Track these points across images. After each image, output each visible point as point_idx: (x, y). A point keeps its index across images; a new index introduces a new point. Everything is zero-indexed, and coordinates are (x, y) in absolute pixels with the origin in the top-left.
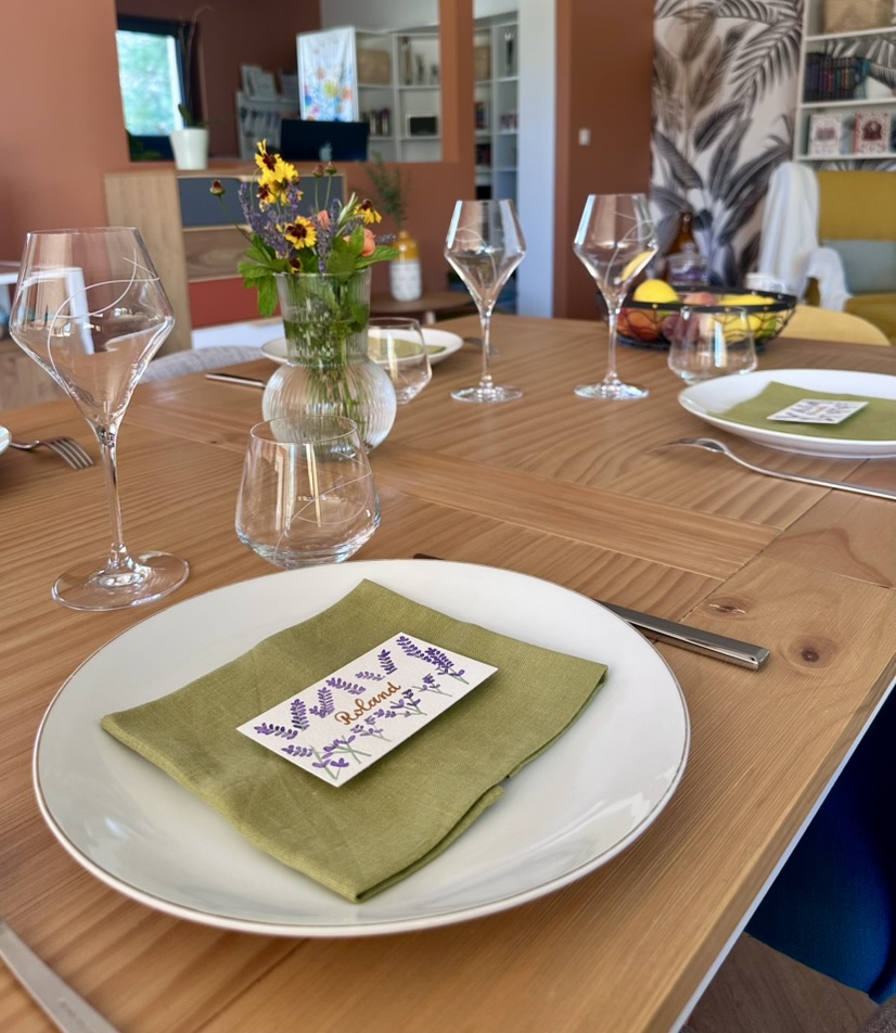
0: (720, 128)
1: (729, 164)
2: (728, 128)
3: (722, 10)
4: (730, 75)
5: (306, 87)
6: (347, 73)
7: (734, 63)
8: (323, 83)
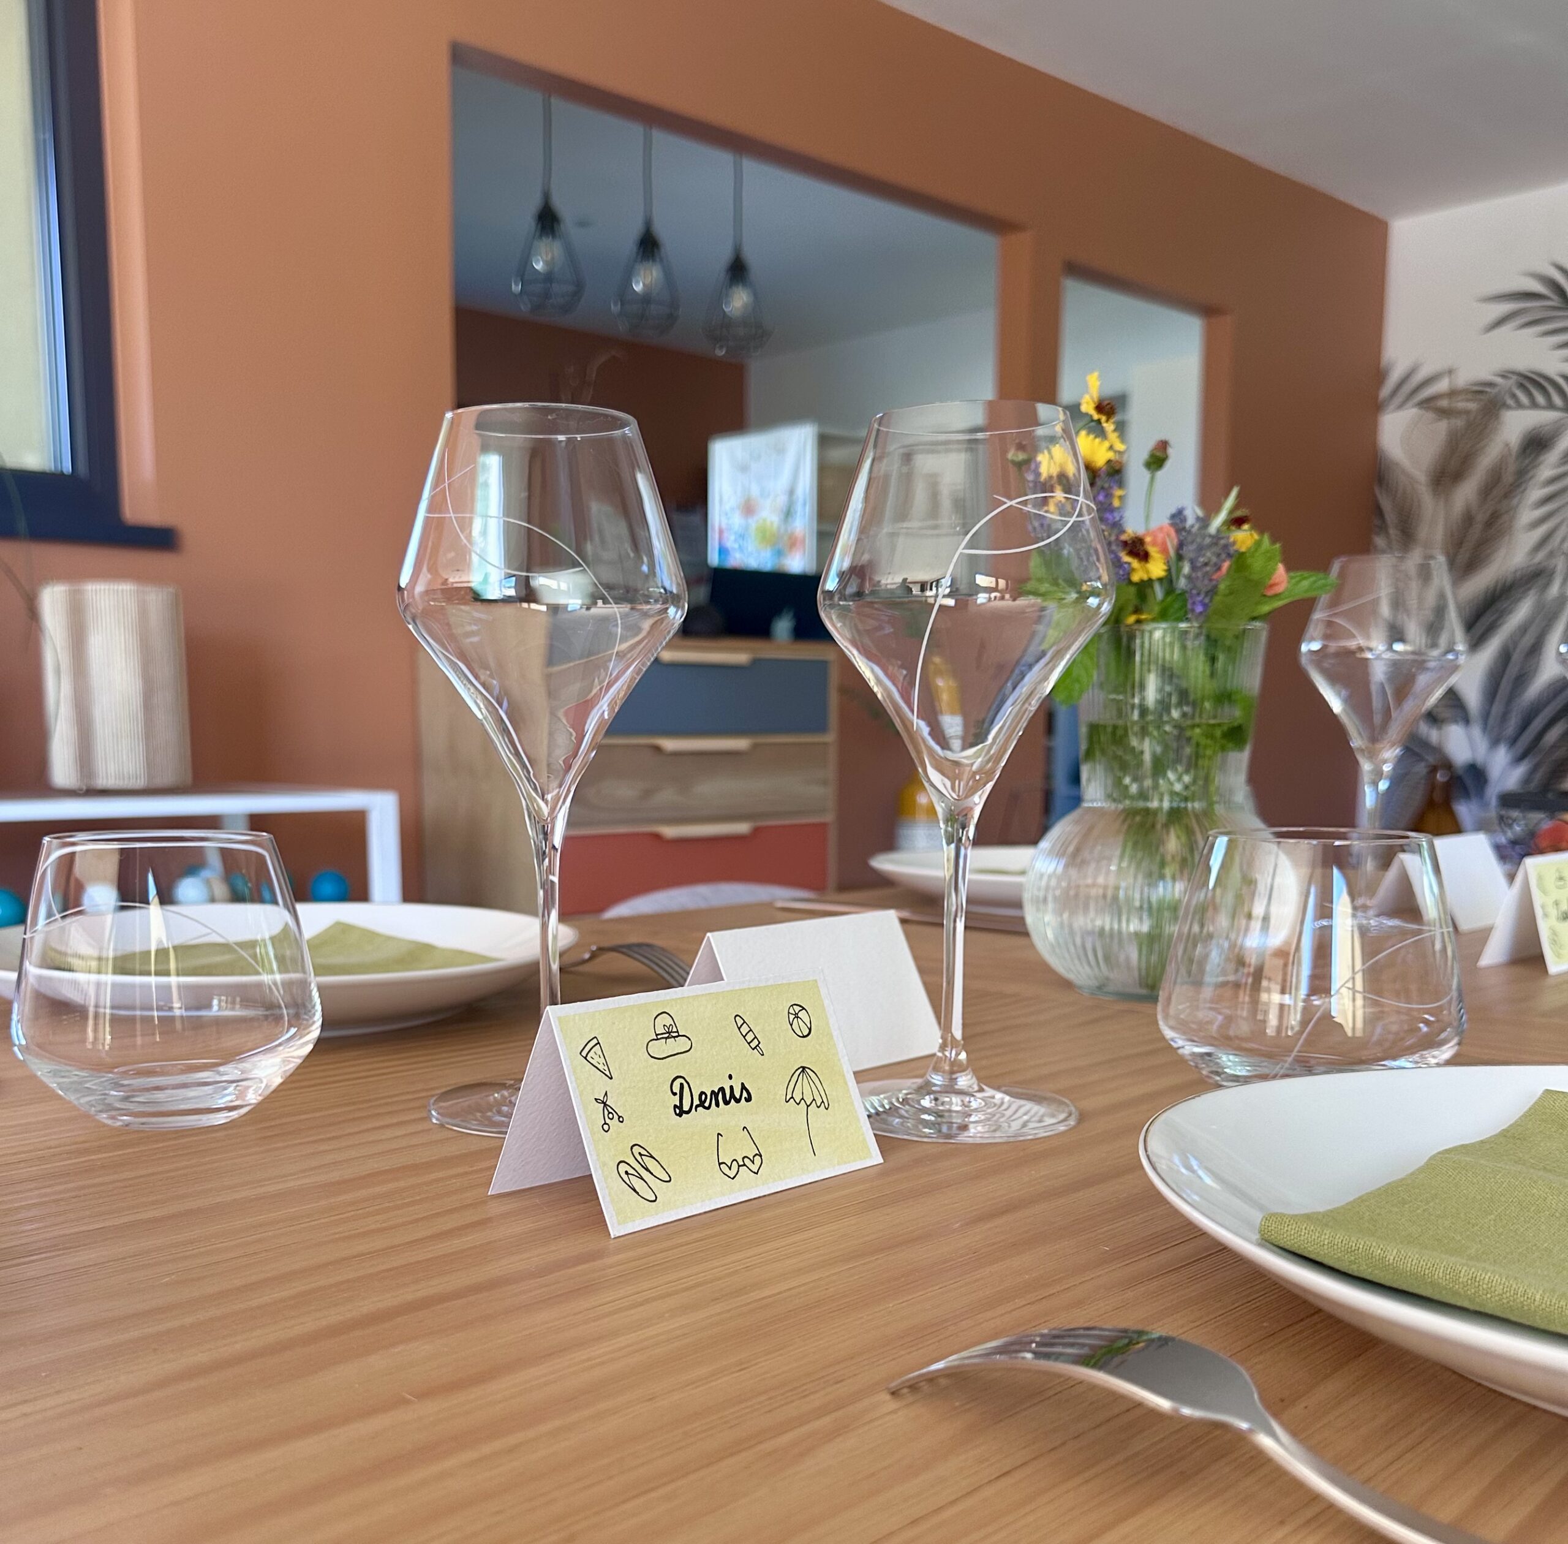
0: (1503, 614)
1: (1522, 680)
2: (1522, 611)
3: (1514, 396)
4: (1526, 515)
5: (721, 532)
6: (799, 508)
7: (1535, 493)
8: (753, 523)
